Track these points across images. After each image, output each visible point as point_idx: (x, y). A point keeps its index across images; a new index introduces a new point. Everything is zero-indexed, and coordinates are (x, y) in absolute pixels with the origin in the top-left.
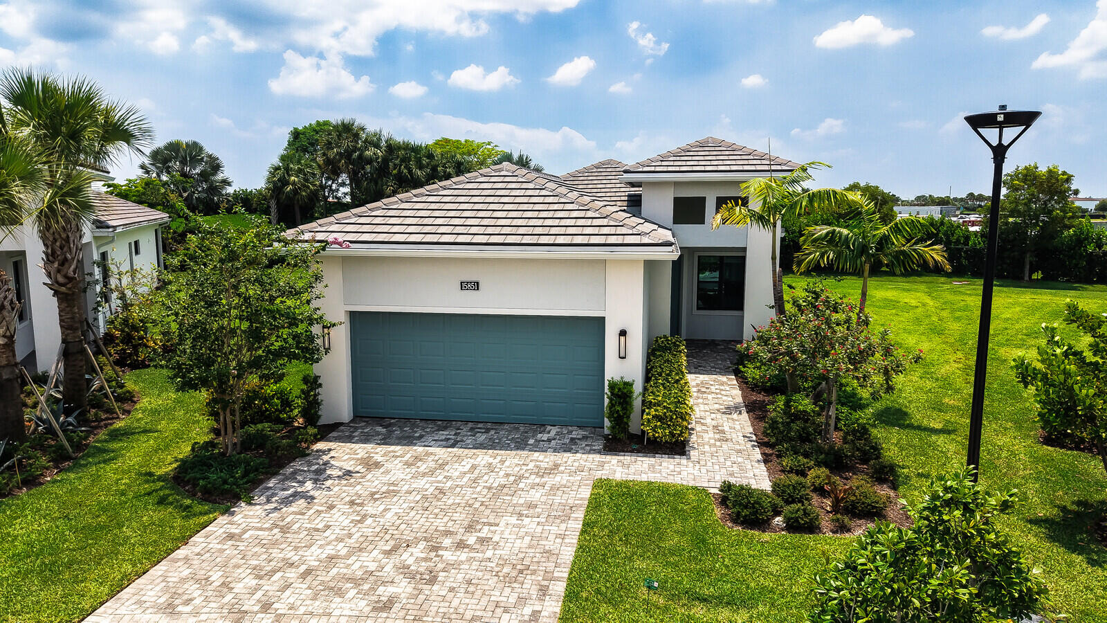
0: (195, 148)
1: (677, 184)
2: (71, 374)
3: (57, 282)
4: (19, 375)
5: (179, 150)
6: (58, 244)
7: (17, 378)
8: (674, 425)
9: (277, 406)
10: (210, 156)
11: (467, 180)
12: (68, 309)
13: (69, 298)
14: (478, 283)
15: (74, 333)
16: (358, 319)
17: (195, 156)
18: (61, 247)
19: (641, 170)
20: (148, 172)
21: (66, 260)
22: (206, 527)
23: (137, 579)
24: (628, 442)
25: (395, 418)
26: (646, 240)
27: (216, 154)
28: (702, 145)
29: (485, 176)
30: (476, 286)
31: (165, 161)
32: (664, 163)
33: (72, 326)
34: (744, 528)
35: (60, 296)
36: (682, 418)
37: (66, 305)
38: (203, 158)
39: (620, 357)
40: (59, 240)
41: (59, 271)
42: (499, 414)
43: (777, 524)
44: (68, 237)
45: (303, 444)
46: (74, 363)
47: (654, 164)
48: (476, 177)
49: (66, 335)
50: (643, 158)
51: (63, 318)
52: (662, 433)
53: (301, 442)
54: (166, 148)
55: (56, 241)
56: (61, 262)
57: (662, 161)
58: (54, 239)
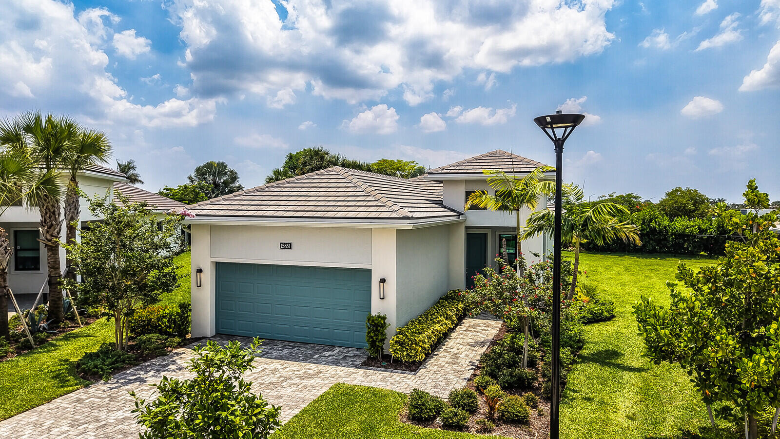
0: (223, 166)
1: (467, 182)
2: (52, 297)
3: (47, 239)
4: (6, 294)
5: (212, 167)
6: (48, 215)
7: (5, 295)
8: (410, 349)
9: (165, 323)
10: (231, 172)
11: (306, 178)
12: (53, 256)
13: (53, 249)
14: (291, 244)
15: (55, 271)
16: (221, 268)
17: (221, 171)
18: (50, 217)
19: (440, 172)
20: (192, 181)
21: (52, 225)
22: (68, 393)
23: (3, 420)
24: (381, 360)
25: (240, 336)
26: (394, 215)
27: (236, 170)
28: (492, 155)
29: (319, 175)
30: (290, 246)
31: (203, 174)
32: (458, 168)
33: (54, 266)
34: (412, 424)
35: (49, 247)
36: (416, 344)
37: (51, 253)
38: (227, 172)
39: (380, 298)
40: (49, 213)
41: (48, 232)
42: (324, 339)
43: (438, 423)
44: (54, 211)
45: (169, 348)
46: (55, 290)
47: (451, 168)
48: (313, 176)
49: (51, 272)
50: (444, 164)
51: (49, 261)
52: (402, 355)
53: (168, 347)
54: (205, 166)
55: (47, 213)
56: (49, 226)
57: (457, 166)
58: (46, 212)
